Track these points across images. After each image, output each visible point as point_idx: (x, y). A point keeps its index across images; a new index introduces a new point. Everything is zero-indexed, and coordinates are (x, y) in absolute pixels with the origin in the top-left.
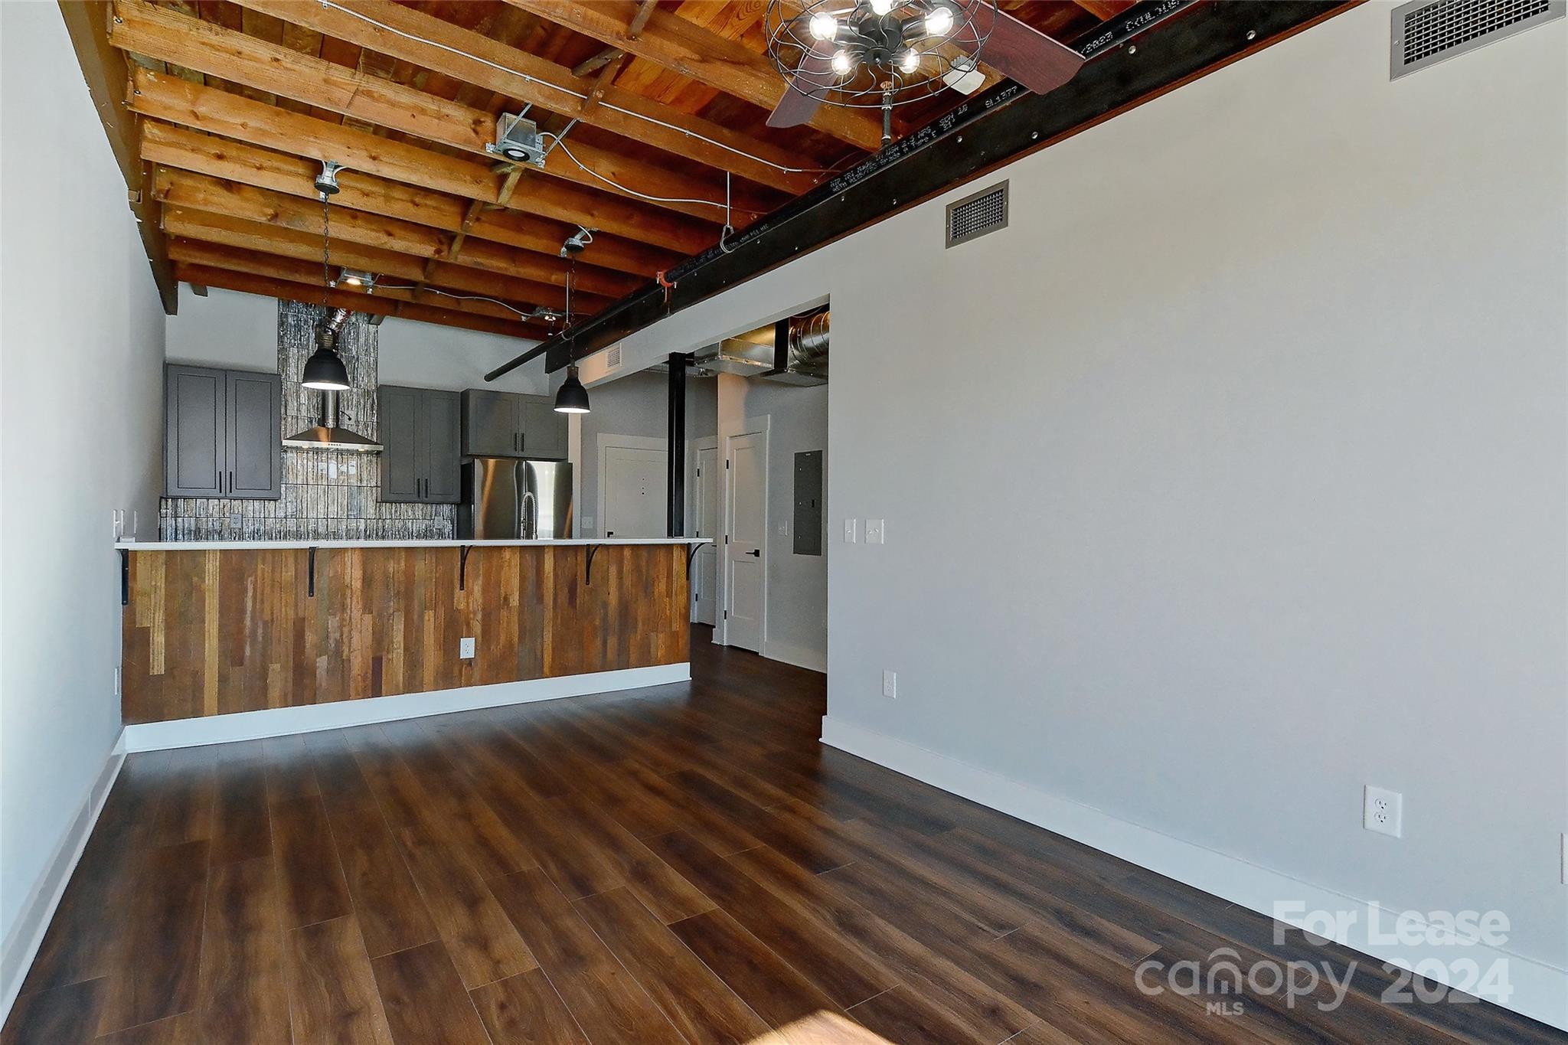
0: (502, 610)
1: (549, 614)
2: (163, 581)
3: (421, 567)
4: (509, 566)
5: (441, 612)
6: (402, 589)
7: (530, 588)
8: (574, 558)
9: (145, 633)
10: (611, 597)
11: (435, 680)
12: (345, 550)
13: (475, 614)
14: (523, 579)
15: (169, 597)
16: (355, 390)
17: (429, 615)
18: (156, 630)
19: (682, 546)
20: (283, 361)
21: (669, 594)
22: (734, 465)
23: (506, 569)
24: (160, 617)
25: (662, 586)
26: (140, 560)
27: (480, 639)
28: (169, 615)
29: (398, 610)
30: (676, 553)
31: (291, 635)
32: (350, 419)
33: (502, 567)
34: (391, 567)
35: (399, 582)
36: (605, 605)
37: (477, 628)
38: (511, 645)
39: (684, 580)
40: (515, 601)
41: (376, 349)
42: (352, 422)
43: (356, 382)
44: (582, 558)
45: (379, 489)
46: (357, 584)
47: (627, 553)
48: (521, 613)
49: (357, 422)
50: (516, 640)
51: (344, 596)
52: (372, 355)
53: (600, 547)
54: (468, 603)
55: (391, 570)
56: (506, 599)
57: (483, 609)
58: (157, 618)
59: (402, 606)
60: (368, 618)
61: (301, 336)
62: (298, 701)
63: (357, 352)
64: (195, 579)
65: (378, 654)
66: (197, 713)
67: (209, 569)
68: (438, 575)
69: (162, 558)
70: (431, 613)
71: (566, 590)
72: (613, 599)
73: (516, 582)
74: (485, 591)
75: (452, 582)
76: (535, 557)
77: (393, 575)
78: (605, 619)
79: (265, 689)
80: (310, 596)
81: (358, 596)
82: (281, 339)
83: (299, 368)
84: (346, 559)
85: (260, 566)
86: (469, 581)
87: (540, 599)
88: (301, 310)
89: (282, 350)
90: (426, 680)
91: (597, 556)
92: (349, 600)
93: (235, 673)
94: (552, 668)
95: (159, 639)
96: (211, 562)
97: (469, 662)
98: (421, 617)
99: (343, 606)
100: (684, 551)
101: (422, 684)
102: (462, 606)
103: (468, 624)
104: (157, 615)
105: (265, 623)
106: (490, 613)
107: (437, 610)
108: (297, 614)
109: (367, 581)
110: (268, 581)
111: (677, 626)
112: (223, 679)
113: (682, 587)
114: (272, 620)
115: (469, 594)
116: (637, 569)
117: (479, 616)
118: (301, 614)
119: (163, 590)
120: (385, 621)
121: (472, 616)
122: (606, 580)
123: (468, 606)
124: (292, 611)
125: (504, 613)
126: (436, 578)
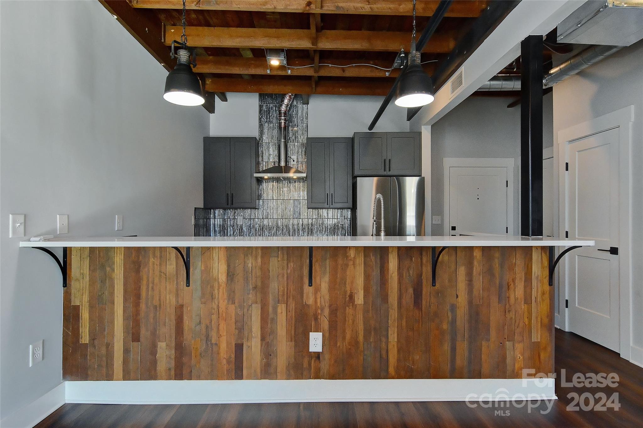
0: (347, 308)
1: (394, 314)
2: (88, 269)
3: (274, 264)
4: (354, 264)
5: (292, 305)
6: (259, 284)
7: (375, 288)
8: (419, 259)
9: (77, 309)
10: (460, 299)
11: (288, 368)
12: (213, 248)
13: (322, 310)
14: (367, 277)
15: (92, 282)
16: (296, 144)
17: (282, 308)
18: (83, 308)
19: (543, 248)
20: (261, 133)
21: (528, 300)
22: (575, 167)
23: (351, 267)
24: (86, 298)
25: (519, 291)
26: (74, 253)
27: (327, 335)
28: (92, 298)
29: (256, 303)
30: (535, 256)
31: (173, 317)
32: (294, 161)
33: (347, 265)
34: (250, 263)
35: (256, 277)
36: (453, 308)
37: (325, 324)
38: (357, 343)
39: (547, 287)
40: (360, 299)
41: (307, 118)
42: (295, 163)
43: (297, 139)
44: (427, 260)
45: (306, 201)
46: (223, 278)
47: (477, 254)
48: (366, 311)
49: (298, 162)
50: (361, 338)
51: (212, 287)
52: (305, 122)
53: (446, 250)
54: (316, 299)
55: (250, 265)
56: (351, 297)
57: (330, 306)
58: (84, 299)
59: (259, 300)
60: (232, 308)
61: (269, 117)
62: (179, 376)
63: (297, 122)
64: (108, 269)
65: (239, 342)
66: (109, 377)
67: (117, 261)
68: (289, 271)
69: (87, 252)
70: (284, 306)
71: (411, 291)
72: (462, 300)
73: (360, 281)
74: (332, 288)
75: (301, 278)
76: (379, 257)
77: (252, 272)
78: (453, 322)
79: (154, 363)
80: (187, 286)
81: (223, 288)
82: (260, 119)
83: (269, 134)
84: (214, 255)
85: (152, 260)
86: (316, 279)
87: (385, 298)
88: (269, 102)
89: (261, 126)
90: (279, 370)
91: (444, 257)
92: (216, 291)
93: (135, 347)
94: (397, 369)
95: (85, 315)
96: (118, 255)
97: (318, 356)
98: (275, 309)
99: (212, 296)
100: (546, 254)
101: (276, 372)
102: (311, 301)
103: (316, 319)
104: (84, 297)
105: (155, 307)
106: (336, 310)
107: (288, 303)
108: (177, 302)
109: (231, 275)
110: (157, 273)
111: (538, 336)
112: (126, 351)
113: (543, 294)
114: (160, 305)
115: (317, 290)
116: (489, 272)
117: (327, 312)
118: (180, 302)
119: (88, 278)
120: (245, 310)
121: (319, 311)
122: (453, 281)
123: (316, 302)
124: (174, 299)
125: (349, 311)
126: (287, 274)
